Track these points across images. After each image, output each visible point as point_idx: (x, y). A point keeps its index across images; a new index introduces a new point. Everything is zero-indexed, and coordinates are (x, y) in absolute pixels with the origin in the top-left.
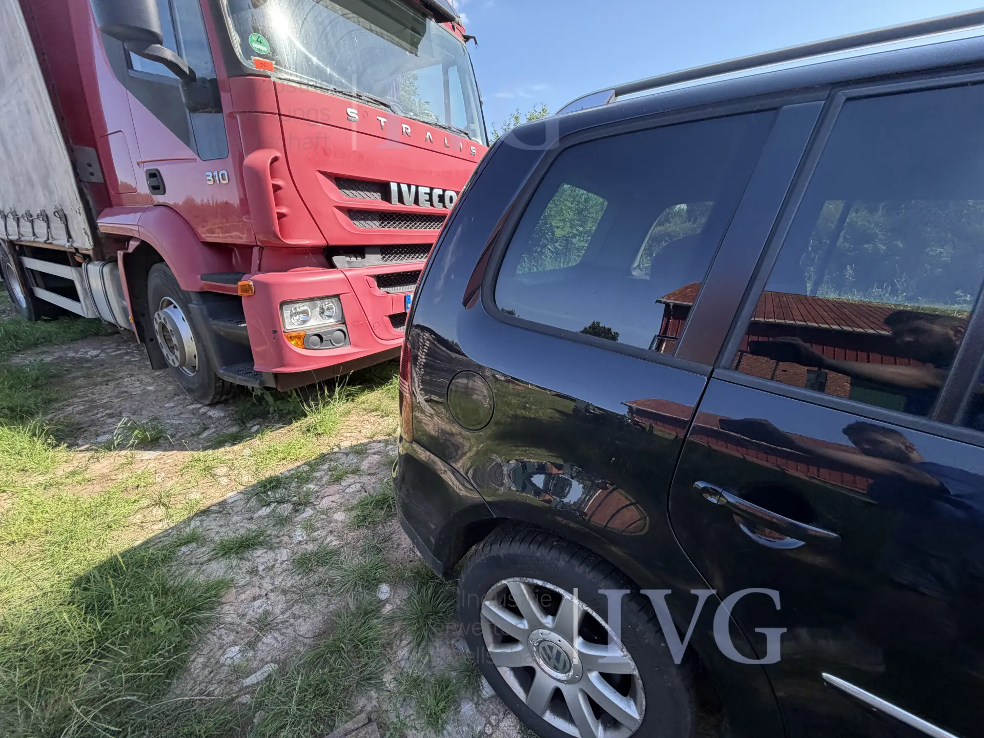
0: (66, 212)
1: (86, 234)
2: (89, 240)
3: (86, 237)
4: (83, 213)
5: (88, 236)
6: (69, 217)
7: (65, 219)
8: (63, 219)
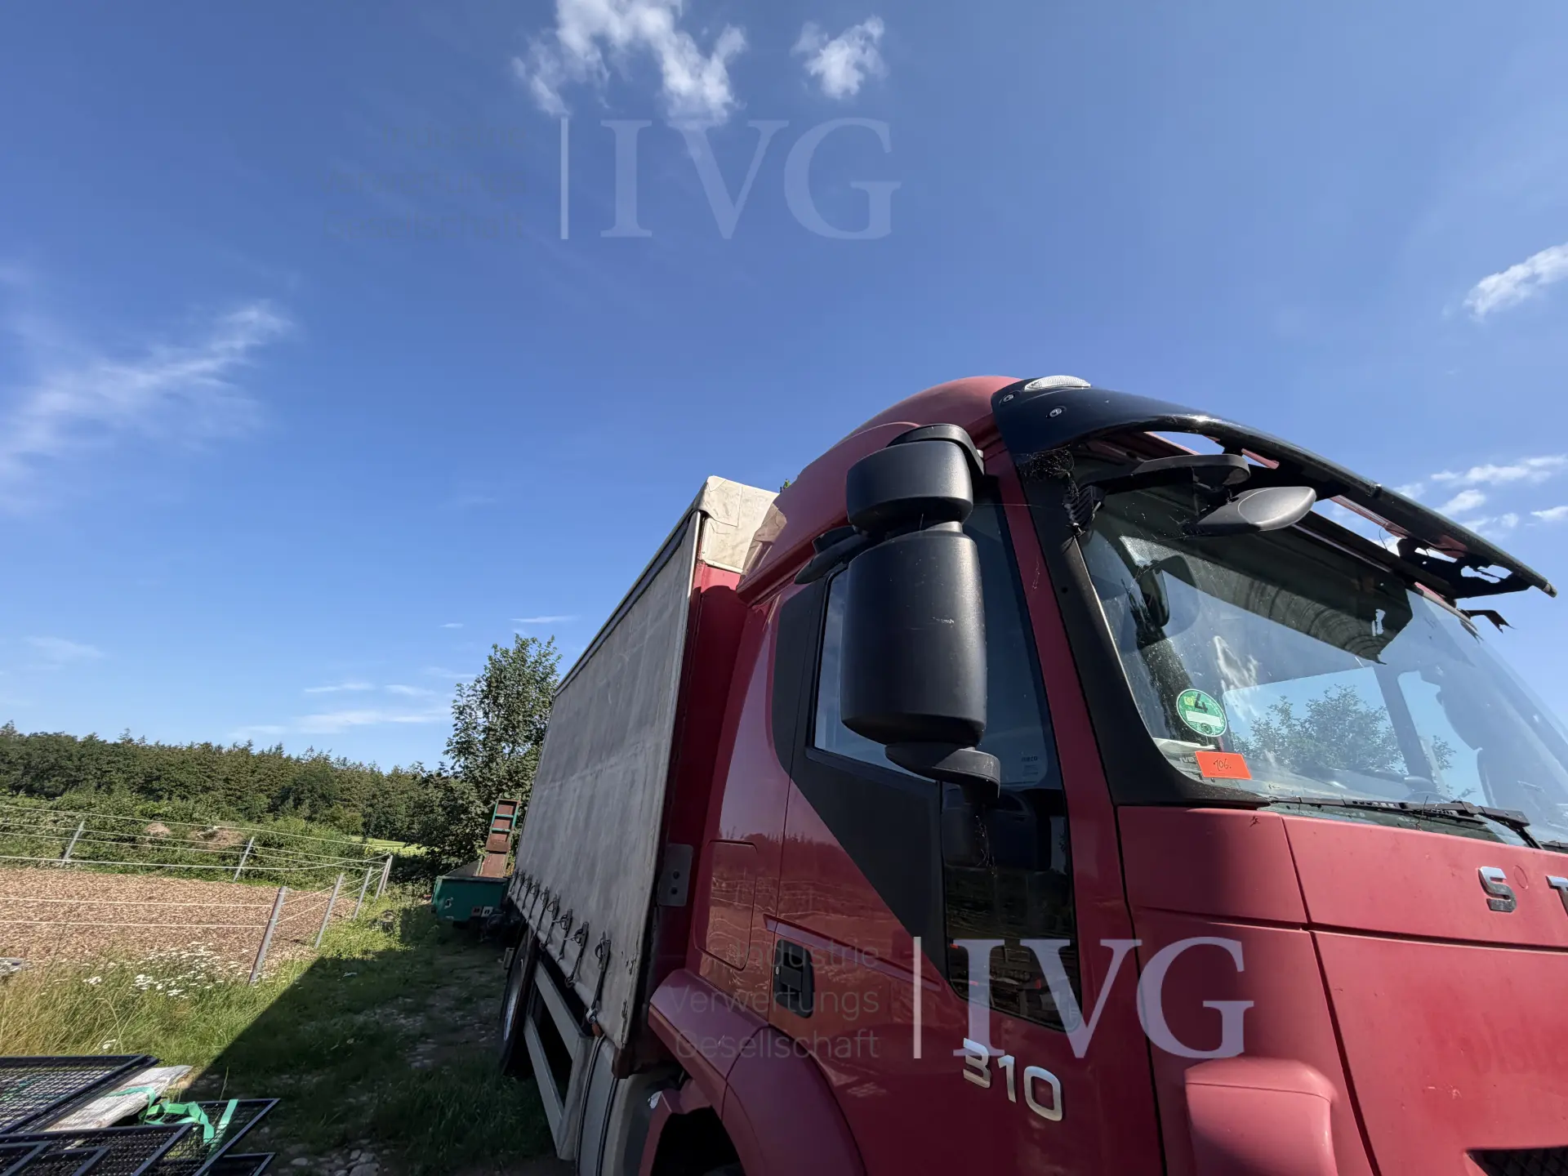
0: (613, 951)
1: (624, 1015)
2: (623, 1031)
3: (623, 1020)
4: (636, 971)
5: (626, 1022)
6: (612, 961)
7: (606, 959)
8: (605, 961)
